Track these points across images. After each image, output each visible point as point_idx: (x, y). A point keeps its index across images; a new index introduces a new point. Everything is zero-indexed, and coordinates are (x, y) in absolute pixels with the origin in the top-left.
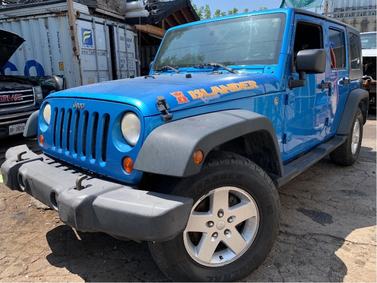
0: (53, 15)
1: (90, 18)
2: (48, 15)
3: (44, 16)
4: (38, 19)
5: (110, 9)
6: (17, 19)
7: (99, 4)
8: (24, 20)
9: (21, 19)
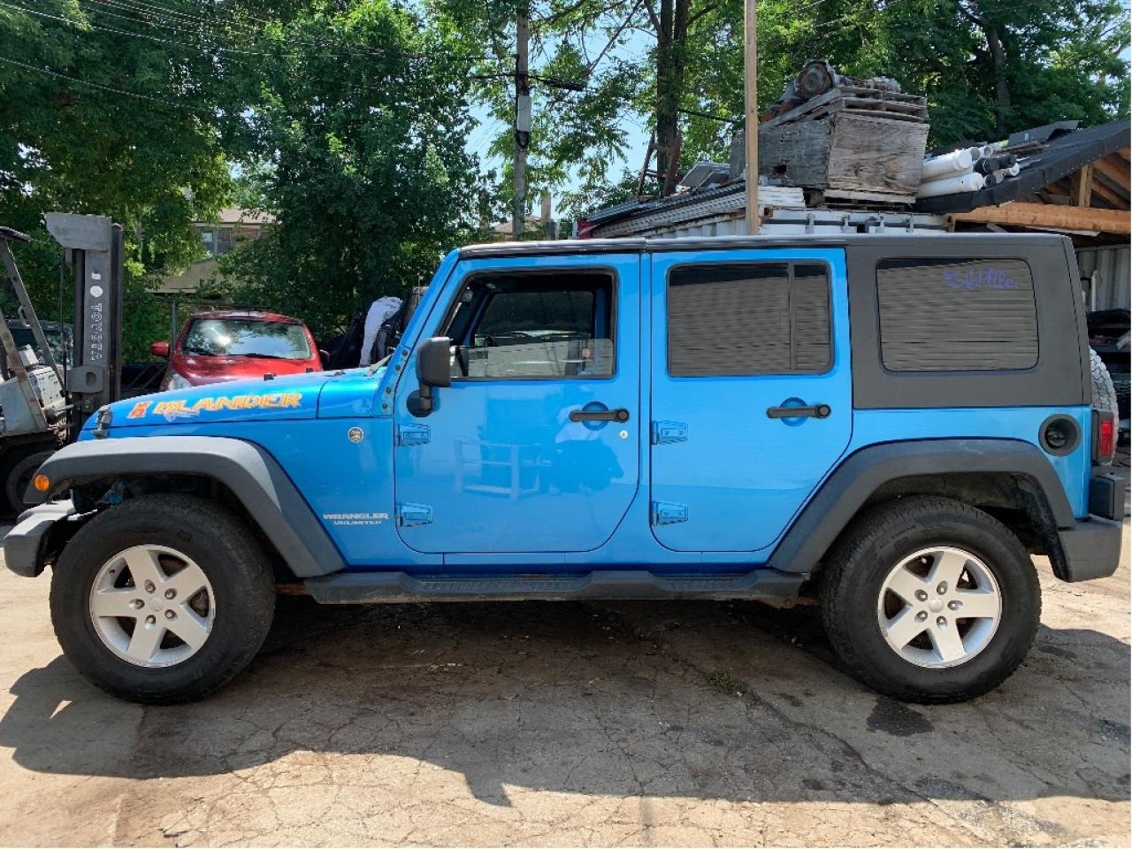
0: (726, 218)
1: (803, 216)
2: (716, 219)
3: (711, 221)
4: (701, 226)
5: (866, 186)
6: (671, 229)
7: (834, 180)
8: (681, 230)
9: (677, 228)
